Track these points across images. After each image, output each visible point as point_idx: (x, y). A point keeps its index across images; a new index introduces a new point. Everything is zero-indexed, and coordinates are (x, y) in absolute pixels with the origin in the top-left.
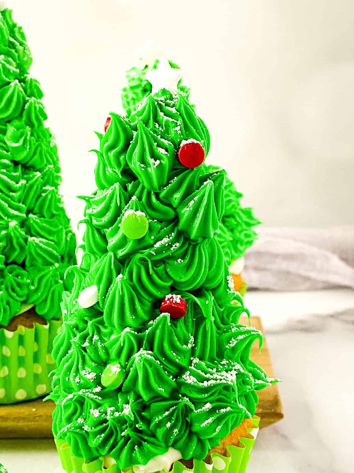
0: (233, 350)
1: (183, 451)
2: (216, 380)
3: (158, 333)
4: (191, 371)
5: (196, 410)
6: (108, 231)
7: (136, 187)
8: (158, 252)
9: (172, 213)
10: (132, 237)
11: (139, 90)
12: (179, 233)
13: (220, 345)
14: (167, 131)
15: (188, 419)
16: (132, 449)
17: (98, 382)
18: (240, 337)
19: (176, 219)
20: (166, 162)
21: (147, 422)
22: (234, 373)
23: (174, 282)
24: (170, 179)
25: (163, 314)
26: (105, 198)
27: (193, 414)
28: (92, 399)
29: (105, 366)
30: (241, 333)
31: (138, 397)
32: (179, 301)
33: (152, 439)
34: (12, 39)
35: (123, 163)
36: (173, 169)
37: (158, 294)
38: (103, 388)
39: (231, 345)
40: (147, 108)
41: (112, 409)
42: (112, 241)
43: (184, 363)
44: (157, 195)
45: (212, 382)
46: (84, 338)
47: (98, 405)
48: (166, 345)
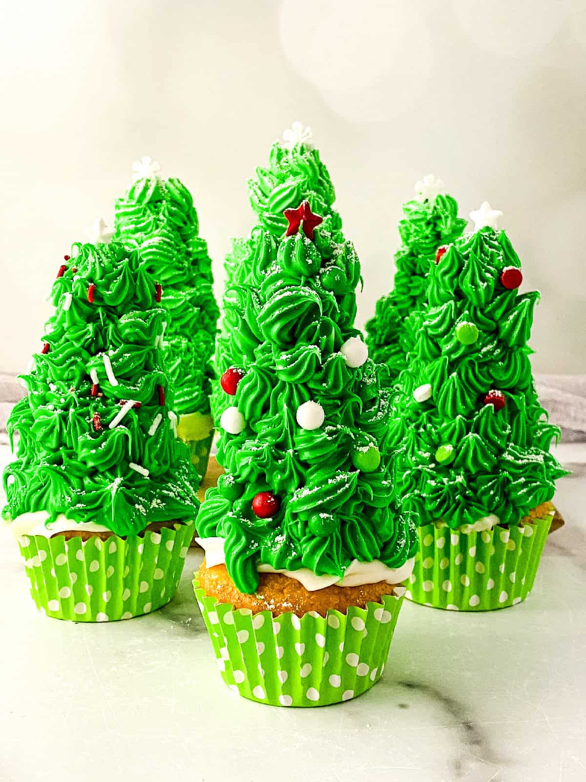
0: (539, 439)
1: (501, 516)
2: (528, 459)
3: (484, 419)
4: (509, 451)
5: (514, 481)
6: (441, 342)
7: (463, 305)
8: (485, 355)
9: (494, 325)
10: (465, 343)
11: (423, 223)
12: (499, 342)
13: (528, 435)
14: (492, 260)
15: (506, 490)
16: (462, 512)
17: (433, 460)
18: (544, 430)
19: (497, 331)
20: (492, 284)
21: (475, 491)
22: (542, 456)
23: (495, 380)
24: (494, 297)
25: (488, 405)
26: (440, 313)
27: (510, 486)
28: (428, 473)
29: (437, 449)
30: (545, 427)
31: (467, 471)
32: (500, 395)
33: (478, 505)
34: (320, 178)
35: (455, 285)
36: (495, 290)
37: (483, 390)
38: (437, 463)
39: (538, 435)
40: (475, 241)
41: (447, 479)
42: (446, 348)
43: (503, 446)
44: (482, 311)
45: (525, 461)
46: (417, 427)
47: (433, 478)
48: (489, 430)
